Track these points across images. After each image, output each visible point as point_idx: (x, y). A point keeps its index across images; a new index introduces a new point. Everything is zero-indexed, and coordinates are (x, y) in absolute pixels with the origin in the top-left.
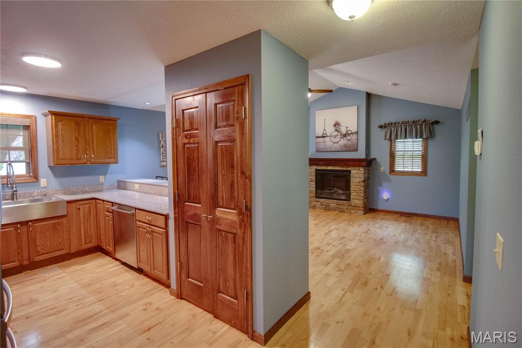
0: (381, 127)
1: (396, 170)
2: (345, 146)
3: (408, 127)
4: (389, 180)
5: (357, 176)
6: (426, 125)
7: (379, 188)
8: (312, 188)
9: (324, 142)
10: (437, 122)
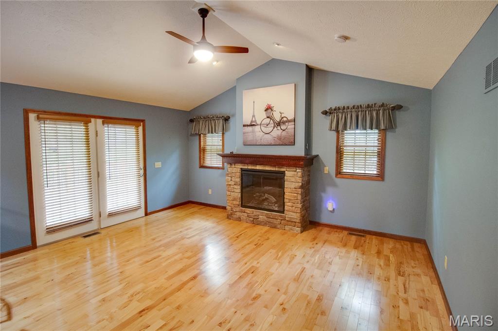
0: (325, 113)
1: (344, 171)
2: (279, 138)
3: (360, 113)
4: (334, 185)
5: (293, 180)
6: (384, 110)
7: (323, 195)
8: (236, 194)
9: (253, 132)
10: (399, 107)
